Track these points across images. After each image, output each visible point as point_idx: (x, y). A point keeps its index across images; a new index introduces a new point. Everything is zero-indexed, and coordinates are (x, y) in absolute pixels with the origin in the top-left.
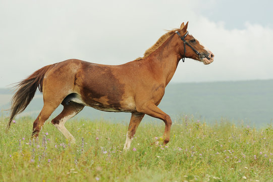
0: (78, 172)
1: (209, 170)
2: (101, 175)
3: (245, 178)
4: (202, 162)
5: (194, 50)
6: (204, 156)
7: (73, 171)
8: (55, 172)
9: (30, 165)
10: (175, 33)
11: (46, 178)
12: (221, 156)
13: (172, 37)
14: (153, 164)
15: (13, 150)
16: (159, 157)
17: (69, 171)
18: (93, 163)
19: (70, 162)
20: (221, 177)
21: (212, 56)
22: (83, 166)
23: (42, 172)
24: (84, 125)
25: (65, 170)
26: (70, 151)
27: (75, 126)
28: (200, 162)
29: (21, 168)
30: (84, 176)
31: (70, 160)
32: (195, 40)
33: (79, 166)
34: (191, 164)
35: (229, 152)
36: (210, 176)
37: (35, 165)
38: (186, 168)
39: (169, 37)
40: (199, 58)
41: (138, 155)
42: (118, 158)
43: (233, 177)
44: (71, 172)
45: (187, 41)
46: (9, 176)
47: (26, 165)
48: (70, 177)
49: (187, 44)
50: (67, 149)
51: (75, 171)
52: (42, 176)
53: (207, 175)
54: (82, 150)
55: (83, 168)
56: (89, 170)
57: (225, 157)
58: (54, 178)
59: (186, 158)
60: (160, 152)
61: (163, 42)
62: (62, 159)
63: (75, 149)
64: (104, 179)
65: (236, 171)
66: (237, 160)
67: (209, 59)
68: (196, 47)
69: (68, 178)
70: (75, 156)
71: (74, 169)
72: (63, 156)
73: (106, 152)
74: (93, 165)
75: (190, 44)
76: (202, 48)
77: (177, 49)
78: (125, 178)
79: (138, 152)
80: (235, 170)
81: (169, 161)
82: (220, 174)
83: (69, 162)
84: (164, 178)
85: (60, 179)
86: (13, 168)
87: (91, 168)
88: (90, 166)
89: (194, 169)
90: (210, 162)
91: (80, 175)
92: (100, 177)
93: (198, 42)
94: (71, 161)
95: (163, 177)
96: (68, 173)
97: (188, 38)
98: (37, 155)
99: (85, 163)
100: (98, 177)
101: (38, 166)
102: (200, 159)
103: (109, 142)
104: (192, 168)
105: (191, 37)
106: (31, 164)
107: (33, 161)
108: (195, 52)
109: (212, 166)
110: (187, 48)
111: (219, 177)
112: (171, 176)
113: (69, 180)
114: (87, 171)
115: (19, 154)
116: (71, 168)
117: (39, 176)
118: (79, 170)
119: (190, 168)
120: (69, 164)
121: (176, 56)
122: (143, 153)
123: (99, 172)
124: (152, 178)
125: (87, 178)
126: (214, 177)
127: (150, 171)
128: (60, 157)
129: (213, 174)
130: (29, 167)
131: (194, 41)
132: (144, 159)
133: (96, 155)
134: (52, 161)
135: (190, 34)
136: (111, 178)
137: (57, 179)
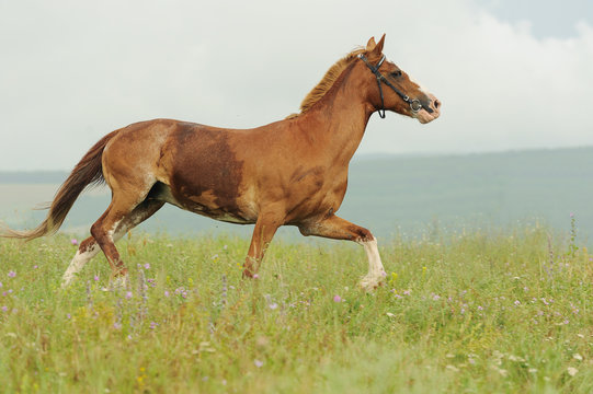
0: (217, 349)
1: (500, 342)
2: (267, 356)
3: (580, 358)
4: (483, 326)
5: (398, 93)
6: (489, 312)
7: (206, 347)
8: (165, 350)
9: (113, 336)
10: (357, 60)
11: (148, 362)
12: (526, 312)
13: (350, 68)
14: (378, 331)
15: (75, 304)
16: (390, 314)
17: (197, 348)
18: (247, 330)
19: (199, 329)
20: (526, 356)
21: (436, 104)
22: (226, 335)
23: (139, 350)
24: (225, 247)
25: (187, 346)
26: (198, 303)
27: (207, 250)
28: (480, 324)
29: (92, 343)
30: (230, 358)
31: (198, 324)
32: (400, 72)
33: (218, 336)
34: (461, 330)
35: (542, 302)
36: (502, 355)
37: (122, 335)
38: (451, 337)
39: (344, 67)
40: (409, 109)
41: (345, 311)
42: (302, 317)
43: (553, 357)
44: (201, 349)
45: (384, 75)
46: (69, 358)
47: (103, 336)
48: (199, 360)
49: (384, 81)
50: (190, 300)
51: (210, 347)
52: (138, 358)
53: (496, 353)
54: (224, 302)
55: (225, 341)
56: (240, 346)
57: (533, 313)
58: (164, 363)
59: (449, 315)
60: (392, 304)
61: (335, 80)
62: (182, 322)
63: (210, 301)
64: (272, 363)
65: (560, 343)
66: (561, 320)
67: (430, 111)
68: (403, 85)
69: (195, 363)
70: (208, 314)
71: (207, 344)
72: (182, 316)
73: (274, 306)
74: (248, 334)
75: (390, 82)
76: (414, 88)
77: (364, 92)
78: (319, 361)
79: (346, 305)
80: (557, 342)
81: (414, 323)
82: (524, 350)
83: (196, 328)
84: (403, 361)
85: (178, 364)
86: (76, 342)
87: (244, 340)
88: (242, 337)
89: (468, 341)
90: (501, 323)
91: (221, 356)
92: (264, 359)
93: (406, 77)
94: (201, 326)
95: (401, 359)
96: (195, 352)
97: (385, 68)
98: (126, 313)
99: (230, 329)
100: (260, 359)
101: (129, 338)
102: (481, 318)
103: (282, 284)
104: (465, 339)
105: (392, 65)
106: (115, 334)
107: (119, 327)
108: (402, 97)
109: (506, 333)
110: (385, 88)
111: (523, 356)
112: (418, 355)
113: (196, 366)
114: (237, 348)
115: (87, 311)
116: (201, 341)
117: (133, 359)
118: (217, 345)
119: (458, 338)
120: (196, 333)
121: (361, 106)
122: (357, 307)
123: (261, 349)
124: (377, 360)
125: (235, 363)
126: (512, 358)
127: (373, 344)
128: (175, 316)
129: (509, 350)
130: (109, 338)
131: (398, 74)
132: (358, 319)
133: (254, 313)
134: (159, 327)
135: (389, 60)
136: (289, 362)
137: (171, 364)
